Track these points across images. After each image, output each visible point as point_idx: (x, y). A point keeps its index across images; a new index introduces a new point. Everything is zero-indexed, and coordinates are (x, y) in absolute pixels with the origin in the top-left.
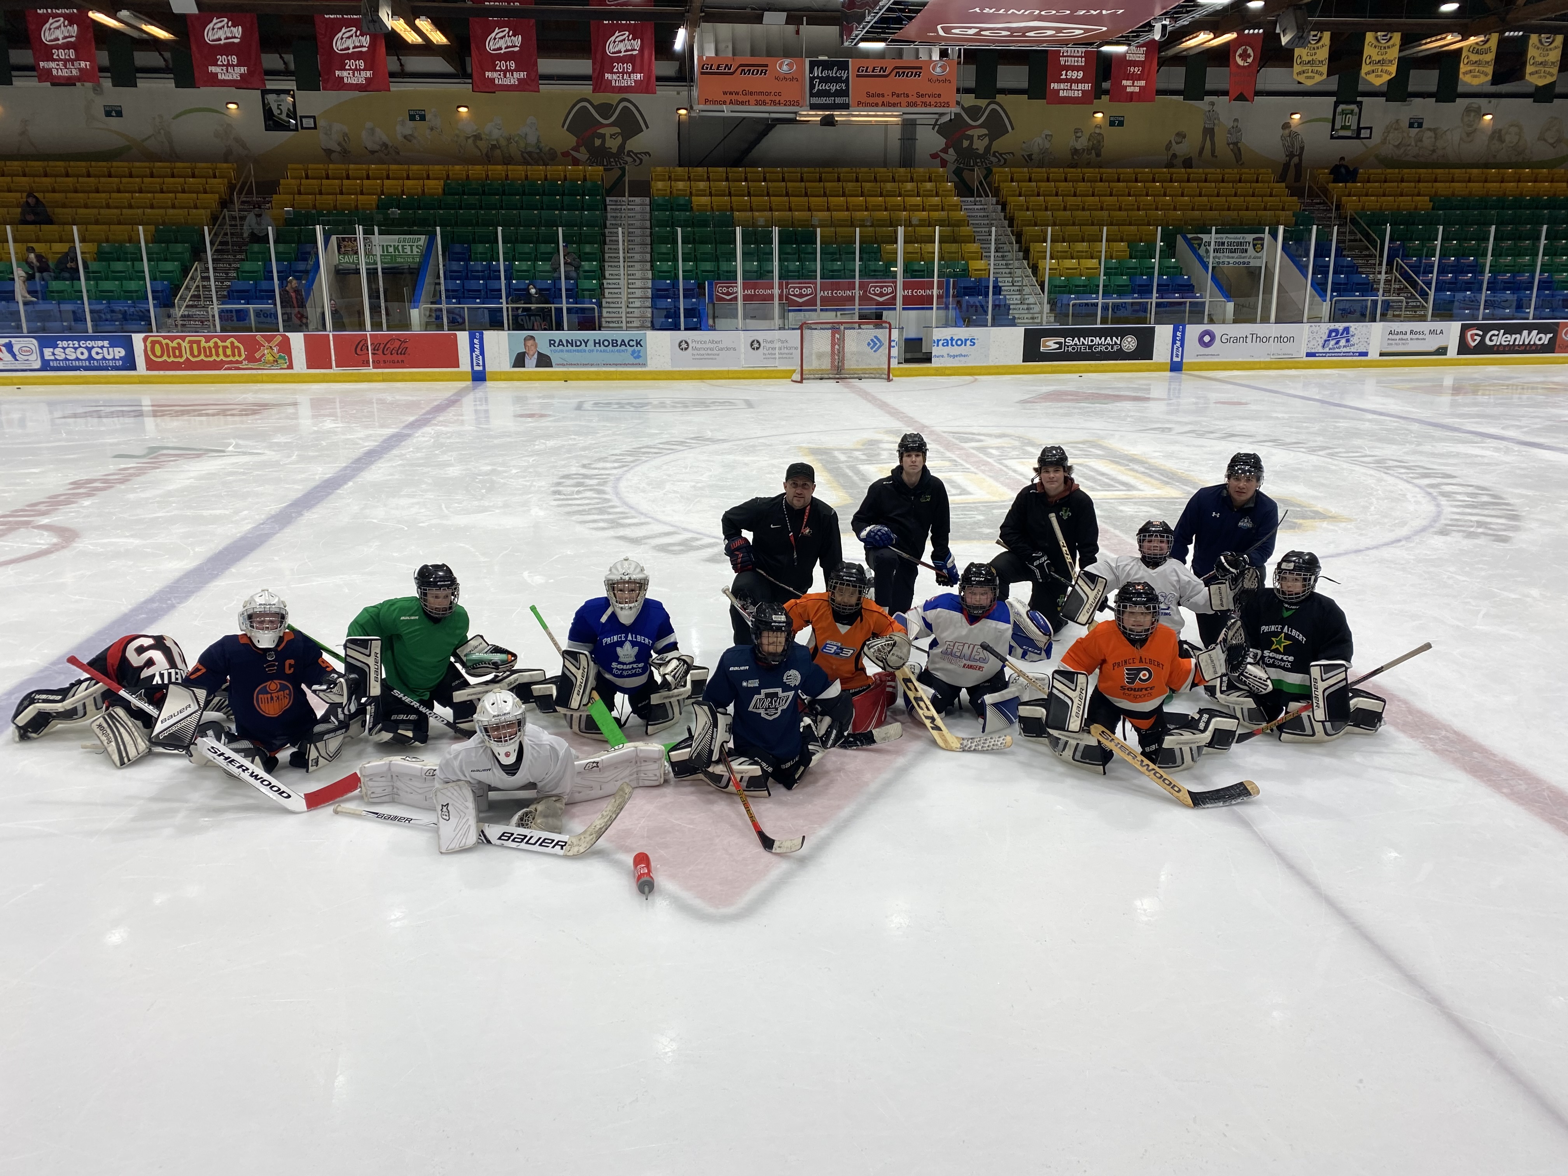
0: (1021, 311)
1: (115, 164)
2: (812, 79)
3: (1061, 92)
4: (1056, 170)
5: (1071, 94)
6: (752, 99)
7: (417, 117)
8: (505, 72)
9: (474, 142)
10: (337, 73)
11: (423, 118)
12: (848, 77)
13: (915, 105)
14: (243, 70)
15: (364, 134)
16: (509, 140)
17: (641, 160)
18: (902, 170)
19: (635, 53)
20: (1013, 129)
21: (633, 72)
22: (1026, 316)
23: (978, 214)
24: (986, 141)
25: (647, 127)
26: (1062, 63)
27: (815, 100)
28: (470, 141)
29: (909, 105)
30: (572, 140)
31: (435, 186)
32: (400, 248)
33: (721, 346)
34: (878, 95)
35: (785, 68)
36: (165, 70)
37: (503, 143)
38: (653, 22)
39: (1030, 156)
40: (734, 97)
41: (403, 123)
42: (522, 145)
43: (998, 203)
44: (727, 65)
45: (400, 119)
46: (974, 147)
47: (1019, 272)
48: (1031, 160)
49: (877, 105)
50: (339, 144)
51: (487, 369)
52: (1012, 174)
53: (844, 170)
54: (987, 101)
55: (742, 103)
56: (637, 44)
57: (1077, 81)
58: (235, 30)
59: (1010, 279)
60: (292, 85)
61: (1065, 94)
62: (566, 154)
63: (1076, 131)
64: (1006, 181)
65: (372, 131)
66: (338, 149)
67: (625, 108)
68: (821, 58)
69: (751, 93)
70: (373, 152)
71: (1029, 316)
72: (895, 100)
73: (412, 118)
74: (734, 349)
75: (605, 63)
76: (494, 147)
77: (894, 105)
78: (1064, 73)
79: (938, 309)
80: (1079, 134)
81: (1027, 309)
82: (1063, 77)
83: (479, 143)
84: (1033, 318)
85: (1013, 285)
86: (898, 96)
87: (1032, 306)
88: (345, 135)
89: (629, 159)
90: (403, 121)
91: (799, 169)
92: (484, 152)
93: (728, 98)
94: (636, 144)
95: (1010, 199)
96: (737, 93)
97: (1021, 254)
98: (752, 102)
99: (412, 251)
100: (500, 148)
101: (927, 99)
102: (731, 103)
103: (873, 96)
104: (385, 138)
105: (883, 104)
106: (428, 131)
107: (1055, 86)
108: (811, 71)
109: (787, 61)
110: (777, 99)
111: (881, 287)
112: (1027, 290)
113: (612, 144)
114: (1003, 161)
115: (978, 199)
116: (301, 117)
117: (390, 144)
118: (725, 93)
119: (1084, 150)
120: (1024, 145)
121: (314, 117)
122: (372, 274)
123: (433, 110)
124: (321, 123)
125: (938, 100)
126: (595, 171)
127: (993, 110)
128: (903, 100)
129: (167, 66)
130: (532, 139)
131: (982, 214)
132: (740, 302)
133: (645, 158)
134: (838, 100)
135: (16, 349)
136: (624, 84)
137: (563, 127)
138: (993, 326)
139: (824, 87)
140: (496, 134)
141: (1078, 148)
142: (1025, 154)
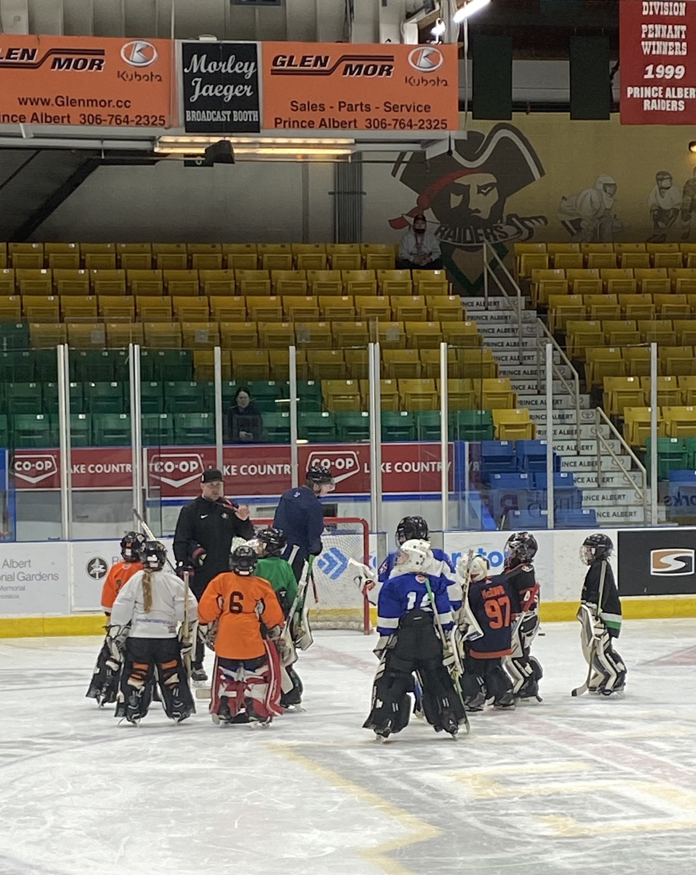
0: (600, 502)
2: (188, 78)
3: (646, 103)
4: (632, 246)
5: (664, 106)
6: (75, 112)
12: (255, 75)
13: (382, 125)
18: (344, 247)
20: (542, 173)
22: (611, 510)
23: (496, 327)
24: (494, 196)
26: (646, 51)
27: (194, 116)
29: (371, 125)
33: (27, 571)
34: (314, 107)
35: (137, 57)
39: (576, 223)
40: (40, 109)
43: (529, 306)
44: (25, 51)
46: (472, 206)
47: (586, 430)
48: (579, 229)
49: (311, 124)
52: (552, 254)
53: (234, 247)
54: (492, 124)
55: (55, 120)
57: (673, 83)
59: (572, 444)
61: (654, 107)
63: (661, 176)
64: (542, 267)
68: (203, 39)
69: (73, 103)
71: (619, 510)
72: (344, 115)
74: (55, 577)
77: (343, 125)
78: (650, 68)
79: (450, 497)
80: (665, 183)
81: (612, 497)
82: (649, 76)
84: (624, 514)
85: (578, 454)
86: (351, 108)
87: (620, 492)
91: (147, 246)
93: (28, 110)
95: (552, 298)
96: (45, 102)
97: (587, 398)
98: (75, 117)
101: (405, 115)
102: (34, 118)
103: (303, 108)
105: (323, 124)
107: (633, 91)
108: (186, 63)
109: (140, 44)
110: (123, 112)
111: (333, 458)
112: (606, 463)
114: (526, 232)
115: (491, 299)
118: (22, 102)
119: (676, 211)
120: (564, 203)
125: (424, 116)
127: (504, 140)
128: (361, 116)
131: (502, 327)
132: (65, 488)
134: (239, 116)
138: (555, 528)
139: (210, 91)
141: (664, 207)
142: (567, 219)
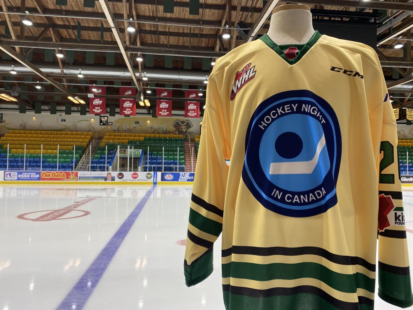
1: (63, 132)
7: (137, 123)
8: (164, 112)
9: (151, 129)
10: (124, 111)
11: (139, 123)
14: (101, 110)
15: (124, 127)
16: (159, 129)
17: (191, 134)
19: (195, 109)
21: (194, 113)
25: (193, 126)
28: (150, 129)
30: (174, 129)
31: (142, 138)
32: (135, 152)
36: (78, 111)
37: (158, 129)
38: (199, 102)
41: (133, 124)
42: (162, 130)
45: (133, 123)
50: (117, 129)
51: (157, 182)
56: (195, 107)
58: (100, 102)
60: (108, 115)
62: (173, 132)
65: (126, 126)
66: (117, 130)
67: (188, 122)
70: (125, 131)
73: (136, 123)
75: (188, 111)
76: (155, 130)
83: (152, 129)
88: (119, 127)
89: (188, 134)
90: (134, 124)
92: (153, 131)
94: (190, 130)
99: (137, 153)
100: (157, 130)
104: (129, 127)
106: (139, 126)
113: (184, 130)
116: (109, 122)
117: (130, 129)
121: (112, 123)
122: (131, 158)
123: (141, 121)
124: (113, 124)
126: (181, 136)
129: (78, 110)
130: (165, 129)
133: (192, 133)
135: (11, 175)
136: (192, 115)
137: (173, 126)
140: (156, 127)
